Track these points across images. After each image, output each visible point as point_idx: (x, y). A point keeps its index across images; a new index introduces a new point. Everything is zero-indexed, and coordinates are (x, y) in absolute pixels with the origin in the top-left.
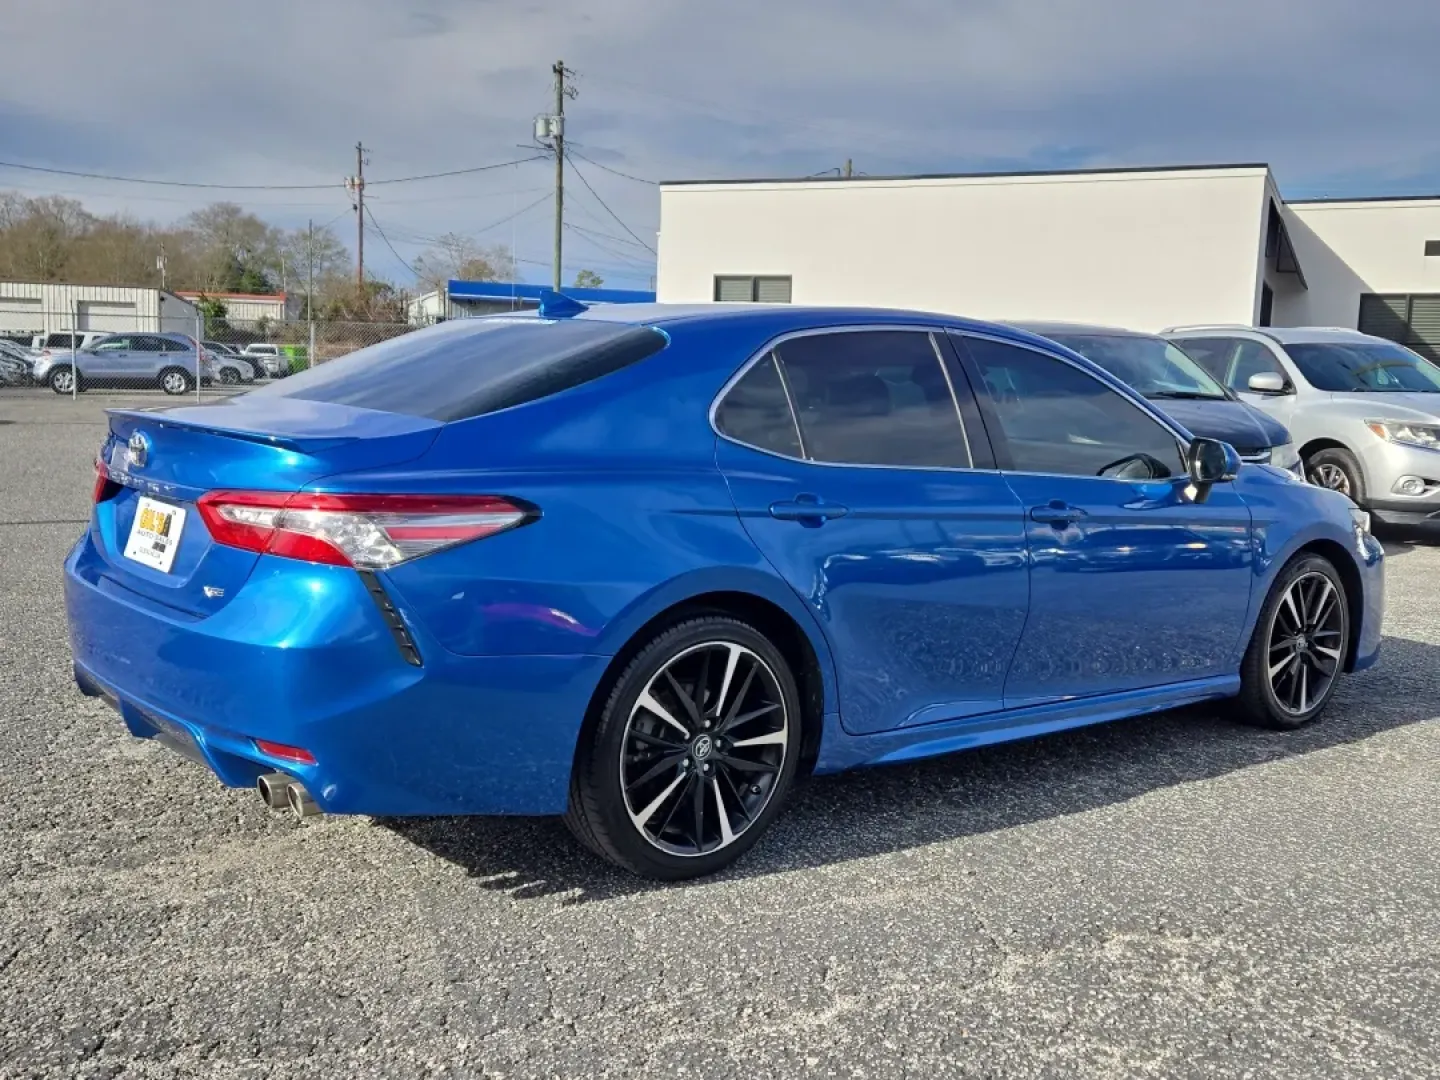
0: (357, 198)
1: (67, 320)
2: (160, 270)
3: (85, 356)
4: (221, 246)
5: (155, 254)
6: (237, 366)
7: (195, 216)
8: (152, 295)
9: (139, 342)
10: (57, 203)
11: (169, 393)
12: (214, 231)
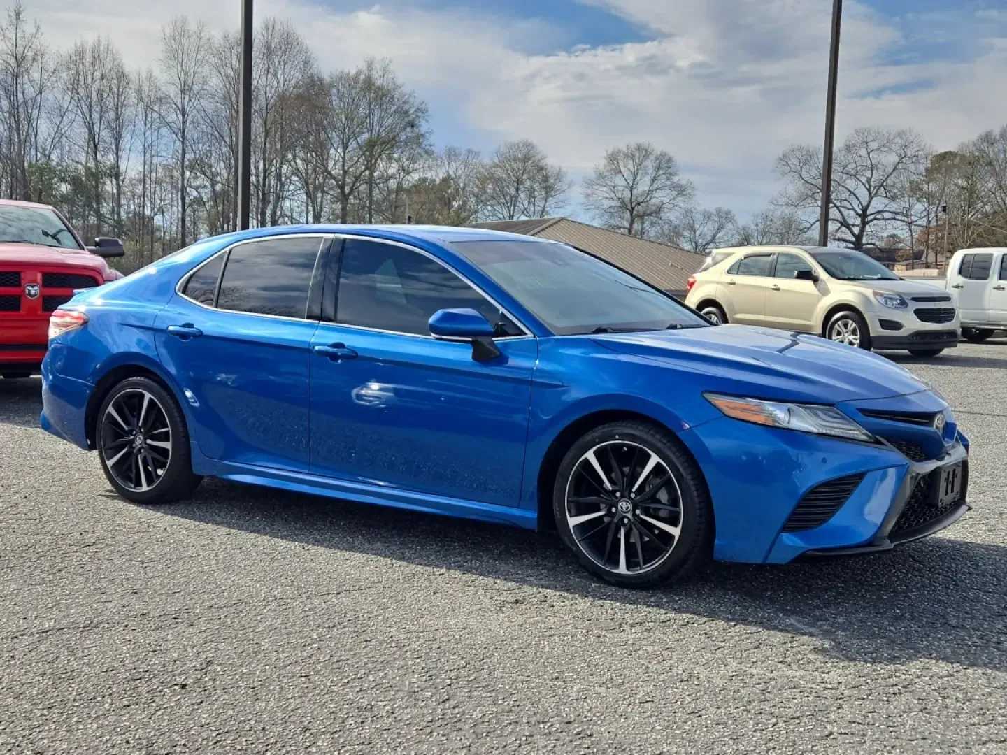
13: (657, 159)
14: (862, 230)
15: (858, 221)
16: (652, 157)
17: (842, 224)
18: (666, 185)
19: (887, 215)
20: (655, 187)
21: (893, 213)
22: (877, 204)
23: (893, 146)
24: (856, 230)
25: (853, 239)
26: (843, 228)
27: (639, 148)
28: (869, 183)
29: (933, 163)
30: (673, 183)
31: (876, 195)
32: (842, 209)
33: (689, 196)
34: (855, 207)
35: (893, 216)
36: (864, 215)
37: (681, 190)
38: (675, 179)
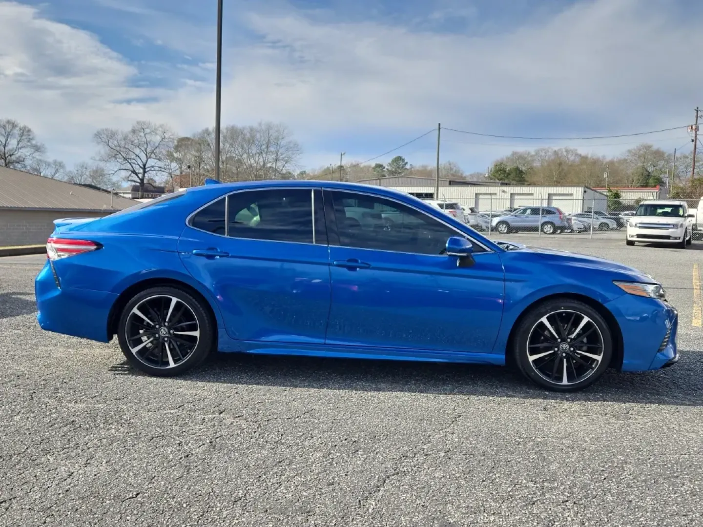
0: (694, 135)
1: (538, 202)
2: (605, 179)
3: (512, 217)
4: (641, 164)
5: (604, 170)
6: (607, 222)
7: (629, 151)
8: (581, 190)
9: (535, 211)
10: (567, 151)
11: (545, 233)
12: (638, 158)
13: (21, 129)
14: (144, 176)
15: (141, 171)
16: (17, 128)
17: (132, 172)
18: (28, 146)
19: (157, 168)
20: (19, 146)
21: (160, 167)
22: (151, 162)
23: (158, 132)
24: (140, 176)
25: (139, 181)
26: (133, 175)
27: (8, 122)
28: (146, 151)
29: (178, 142)
30: (32, 144)
31: (150, 158)
32: (133, 164)
33: (43, 152)
34: (140, 164)
35: (159, 169)
36: (144, 168)
37: (37, 149)
38: (34, 142)
